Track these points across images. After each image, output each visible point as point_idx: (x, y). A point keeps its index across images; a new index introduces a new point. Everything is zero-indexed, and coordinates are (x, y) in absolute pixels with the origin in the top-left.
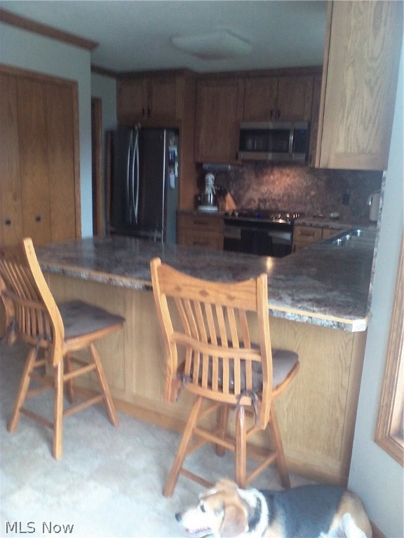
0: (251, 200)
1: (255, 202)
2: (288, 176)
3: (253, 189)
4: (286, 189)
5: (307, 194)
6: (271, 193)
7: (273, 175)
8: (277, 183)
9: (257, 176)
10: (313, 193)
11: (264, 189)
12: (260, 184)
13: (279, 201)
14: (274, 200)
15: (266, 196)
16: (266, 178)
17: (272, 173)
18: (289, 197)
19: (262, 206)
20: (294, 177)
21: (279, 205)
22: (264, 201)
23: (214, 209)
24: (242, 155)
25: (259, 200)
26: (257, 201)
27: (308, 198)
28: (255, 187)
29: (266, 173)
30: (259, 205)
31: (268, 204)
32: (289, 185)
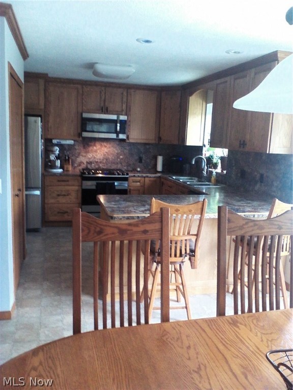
0: (81, 163)
1: (84, 164)
2: (105, 147)
3: (82, 156)
4: (104, 155)
5: (118, 157)
6: (95, 158)
7: (95, 146)
8: (98, 151)
9: (84, 147)
10: (121, 157)
11: (90, 155)
12: (87, 152)
13: (101, 162)
14: (97, 162)
15: (91, 160)
16: (91, 148)
17: (95, 145)
18: (107, 160)
19: (89, 166)
20: (110, 147)
21: (101, 165)
22: (90, 163)
23: (60, 170)
24: (85, 134)
25: (87, 162)
26: (85, 163)
27: (119, 160)
28: (84, 154)
29: (91, 145)
30: (87, 166)
31: (93, 164)
32: (106, 152)
